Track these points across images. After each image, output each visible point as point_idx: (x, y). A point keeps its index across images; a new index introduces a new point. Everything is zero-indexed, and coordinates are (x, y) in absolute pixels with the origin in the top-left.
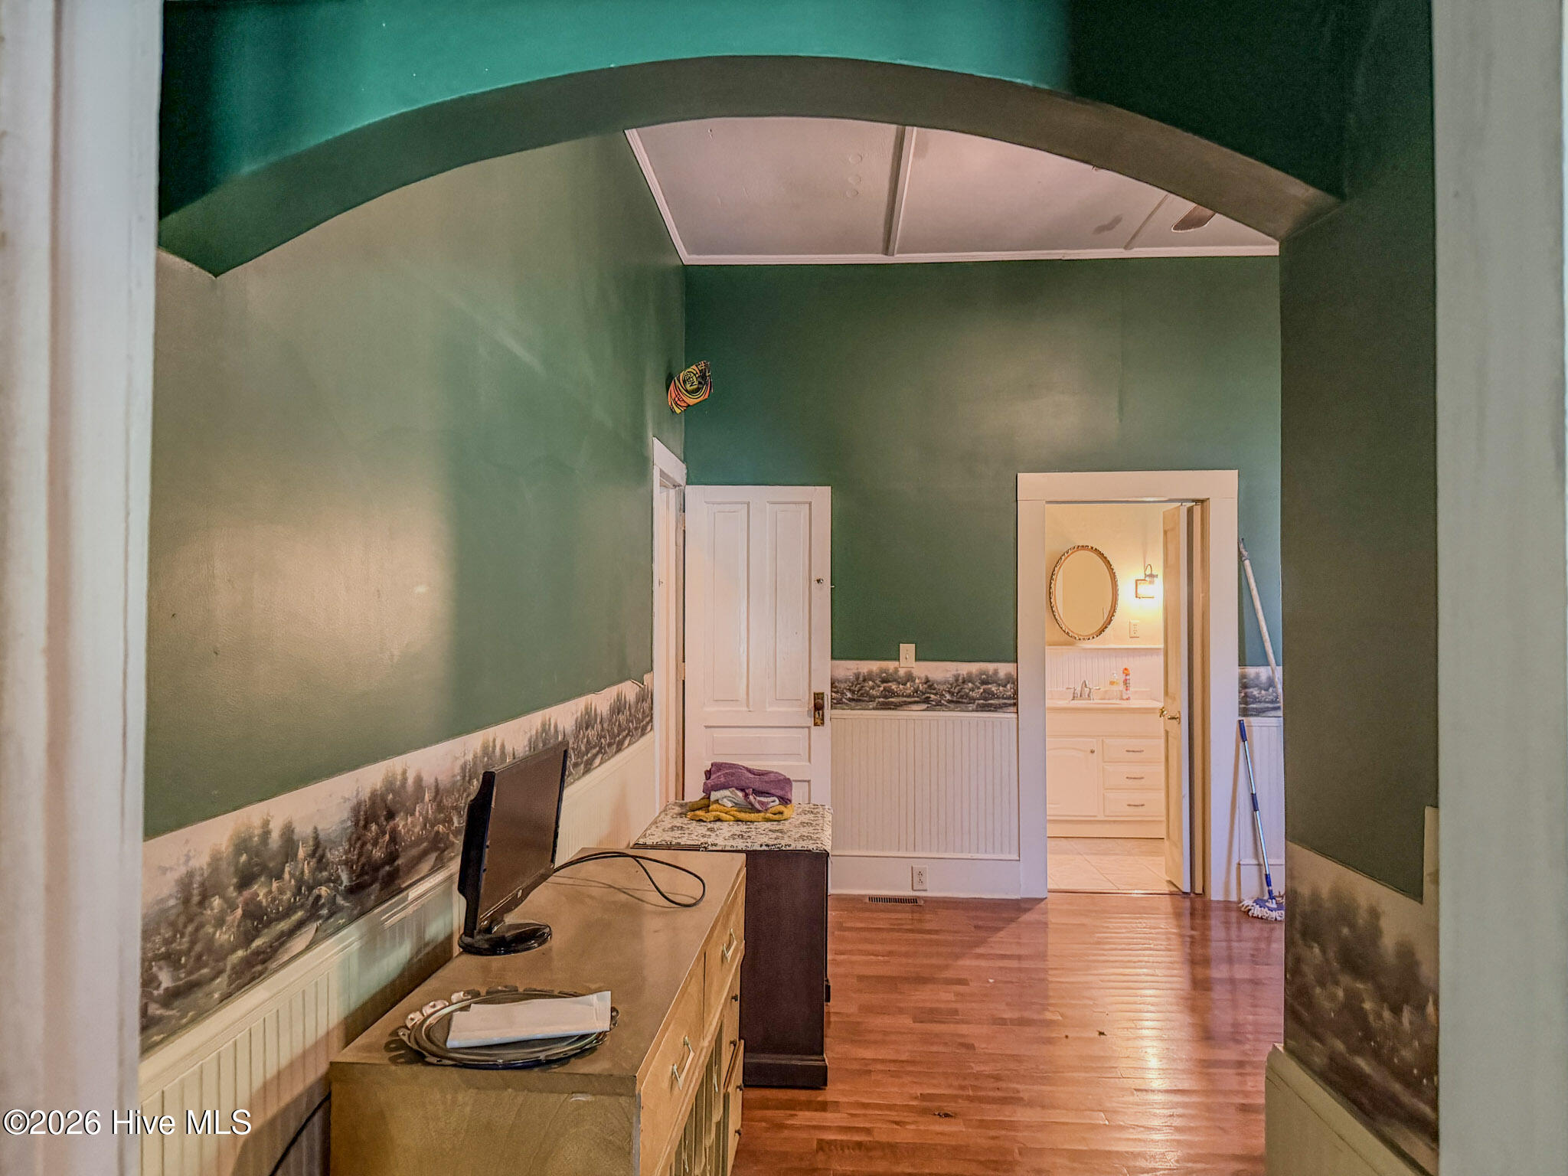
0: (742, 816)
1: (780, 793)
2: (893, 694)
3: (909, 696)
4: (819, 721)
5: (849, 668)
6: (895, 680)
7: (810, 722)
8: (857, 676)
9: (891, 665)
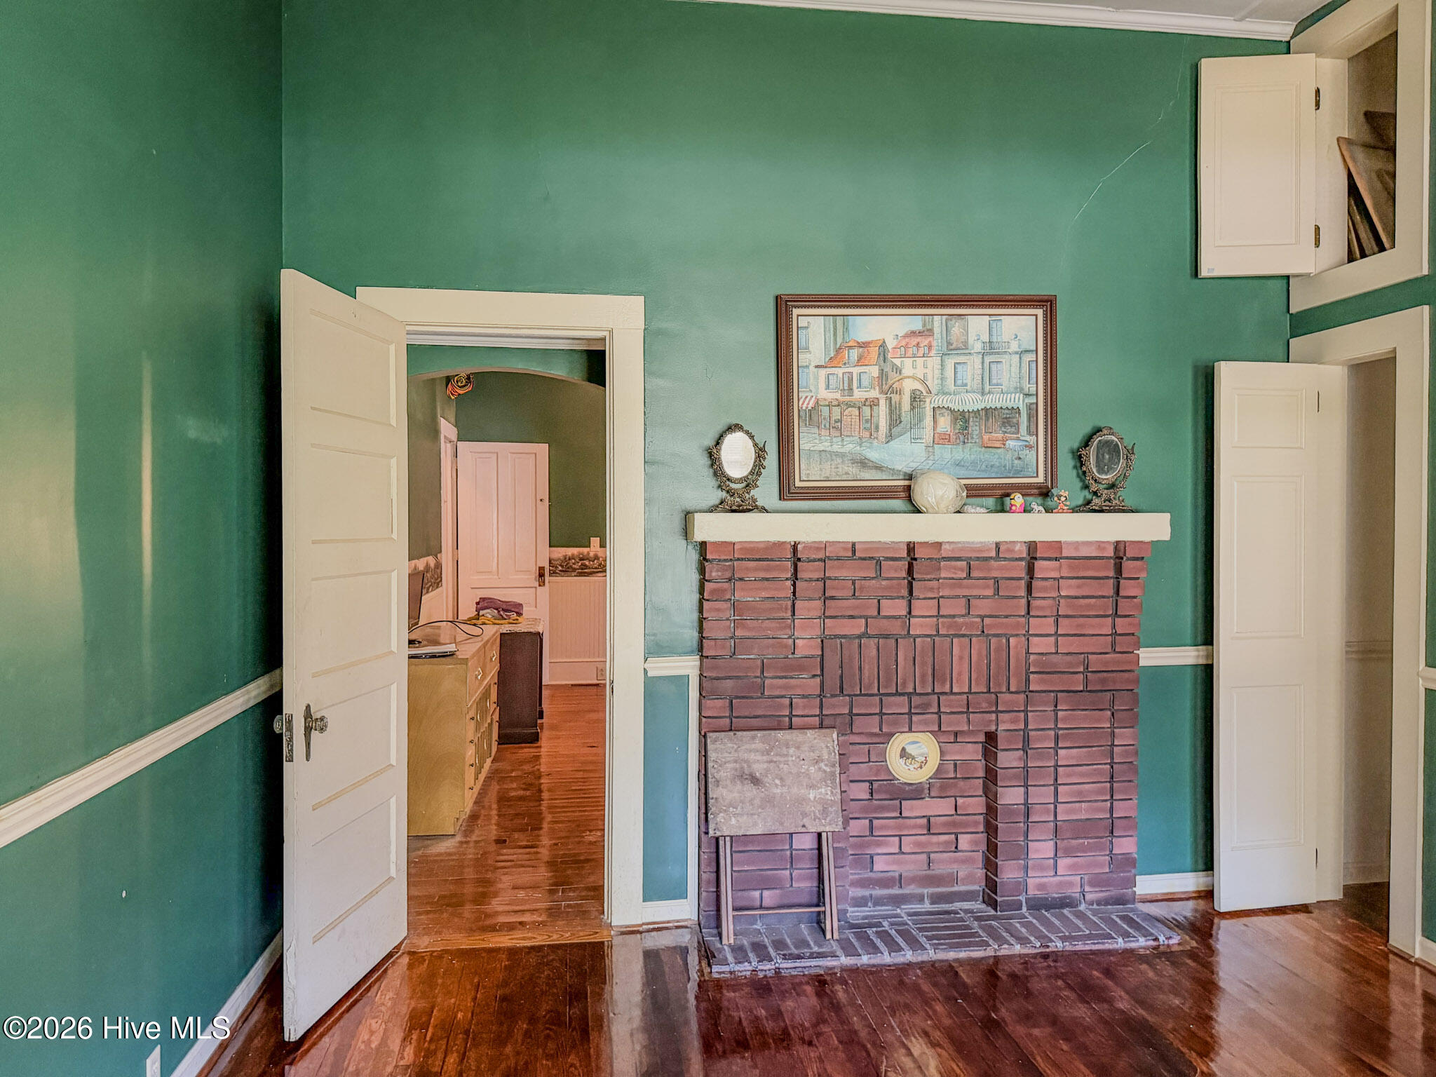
0: (497, 621)
1: (517, 610)
2: (586, 567)
3: (596, 568)
4: (542, 584)
5: (560, 553)
6: (587, 559)
7: (537, 584)
8: (565, 557)
9: (585, 550)
